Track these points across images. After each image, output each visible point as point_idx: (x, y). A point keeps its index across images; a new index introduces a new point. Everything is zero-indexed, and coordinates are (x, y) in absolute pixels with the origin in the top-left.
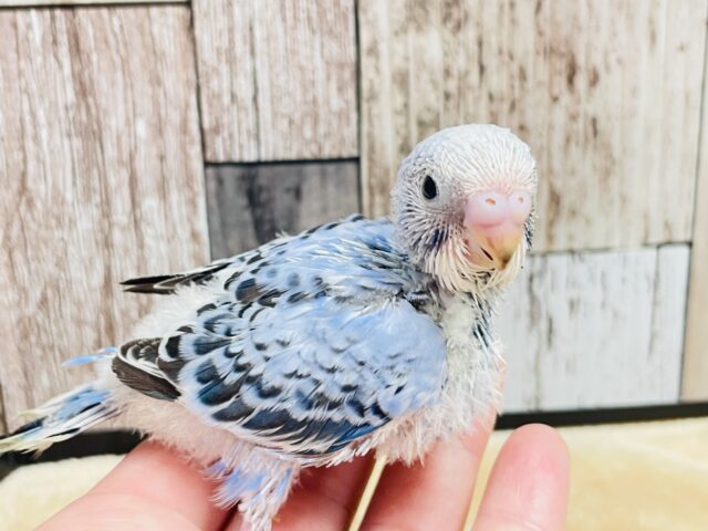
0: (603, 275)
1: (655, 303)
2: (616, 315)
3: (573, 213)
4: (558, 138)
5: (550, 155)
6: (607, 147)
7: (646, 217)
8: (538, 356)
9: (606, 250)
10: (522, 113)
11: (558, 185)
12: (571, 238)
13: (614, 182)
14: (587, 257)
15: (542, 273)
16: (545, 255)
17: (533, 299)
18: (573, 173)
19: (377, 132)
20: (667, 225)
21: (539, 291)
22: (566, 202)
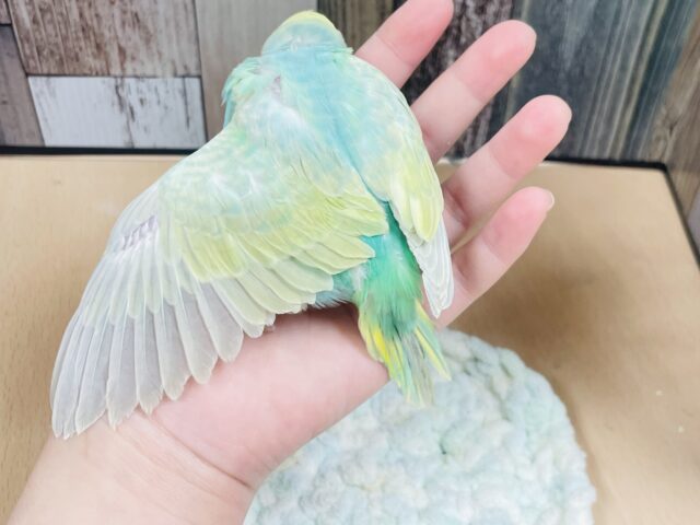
0: (156, 89)
1: (186, 103)
2: (166, 108)
3: (133, 59)
4: (118, 23)
5: (115, 30)
6: (145, 28)
7: (173, 62)
8: (128, 122)
9: (154, 77)
10: (96, 8)
11: (123, 44)
12: (134, 70)
13: (153, 45)
14: (146, 80)
15: (122, 85)
16: (122, 77)
17: (120, 98)
18: (130, 39)
19: (18, 12)
20: (186, 67)
21: (123, 93)
22: (129, 52)
